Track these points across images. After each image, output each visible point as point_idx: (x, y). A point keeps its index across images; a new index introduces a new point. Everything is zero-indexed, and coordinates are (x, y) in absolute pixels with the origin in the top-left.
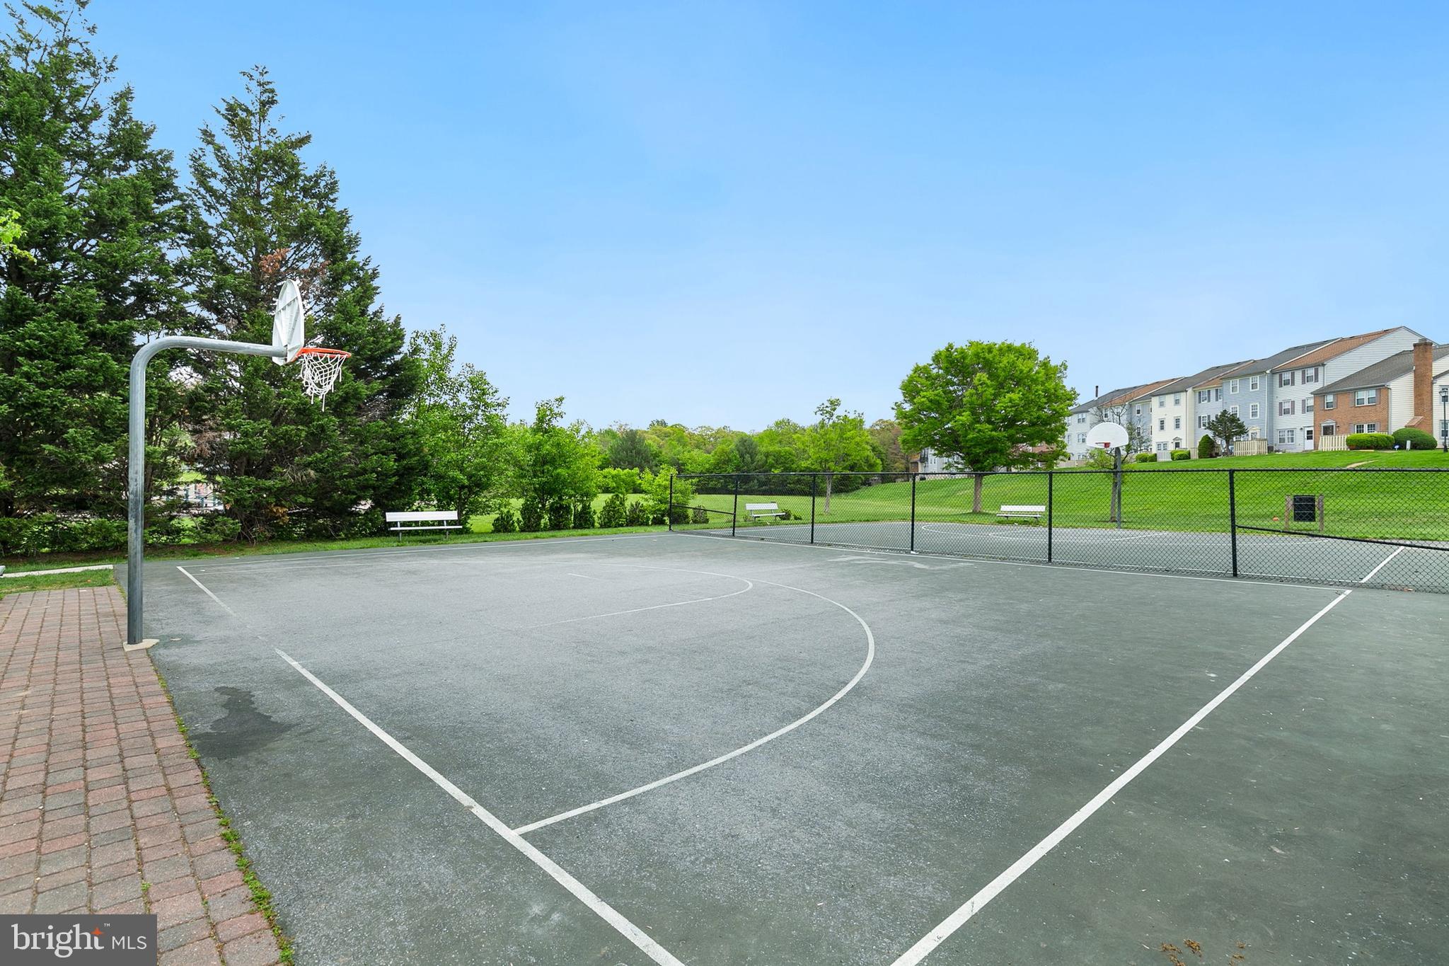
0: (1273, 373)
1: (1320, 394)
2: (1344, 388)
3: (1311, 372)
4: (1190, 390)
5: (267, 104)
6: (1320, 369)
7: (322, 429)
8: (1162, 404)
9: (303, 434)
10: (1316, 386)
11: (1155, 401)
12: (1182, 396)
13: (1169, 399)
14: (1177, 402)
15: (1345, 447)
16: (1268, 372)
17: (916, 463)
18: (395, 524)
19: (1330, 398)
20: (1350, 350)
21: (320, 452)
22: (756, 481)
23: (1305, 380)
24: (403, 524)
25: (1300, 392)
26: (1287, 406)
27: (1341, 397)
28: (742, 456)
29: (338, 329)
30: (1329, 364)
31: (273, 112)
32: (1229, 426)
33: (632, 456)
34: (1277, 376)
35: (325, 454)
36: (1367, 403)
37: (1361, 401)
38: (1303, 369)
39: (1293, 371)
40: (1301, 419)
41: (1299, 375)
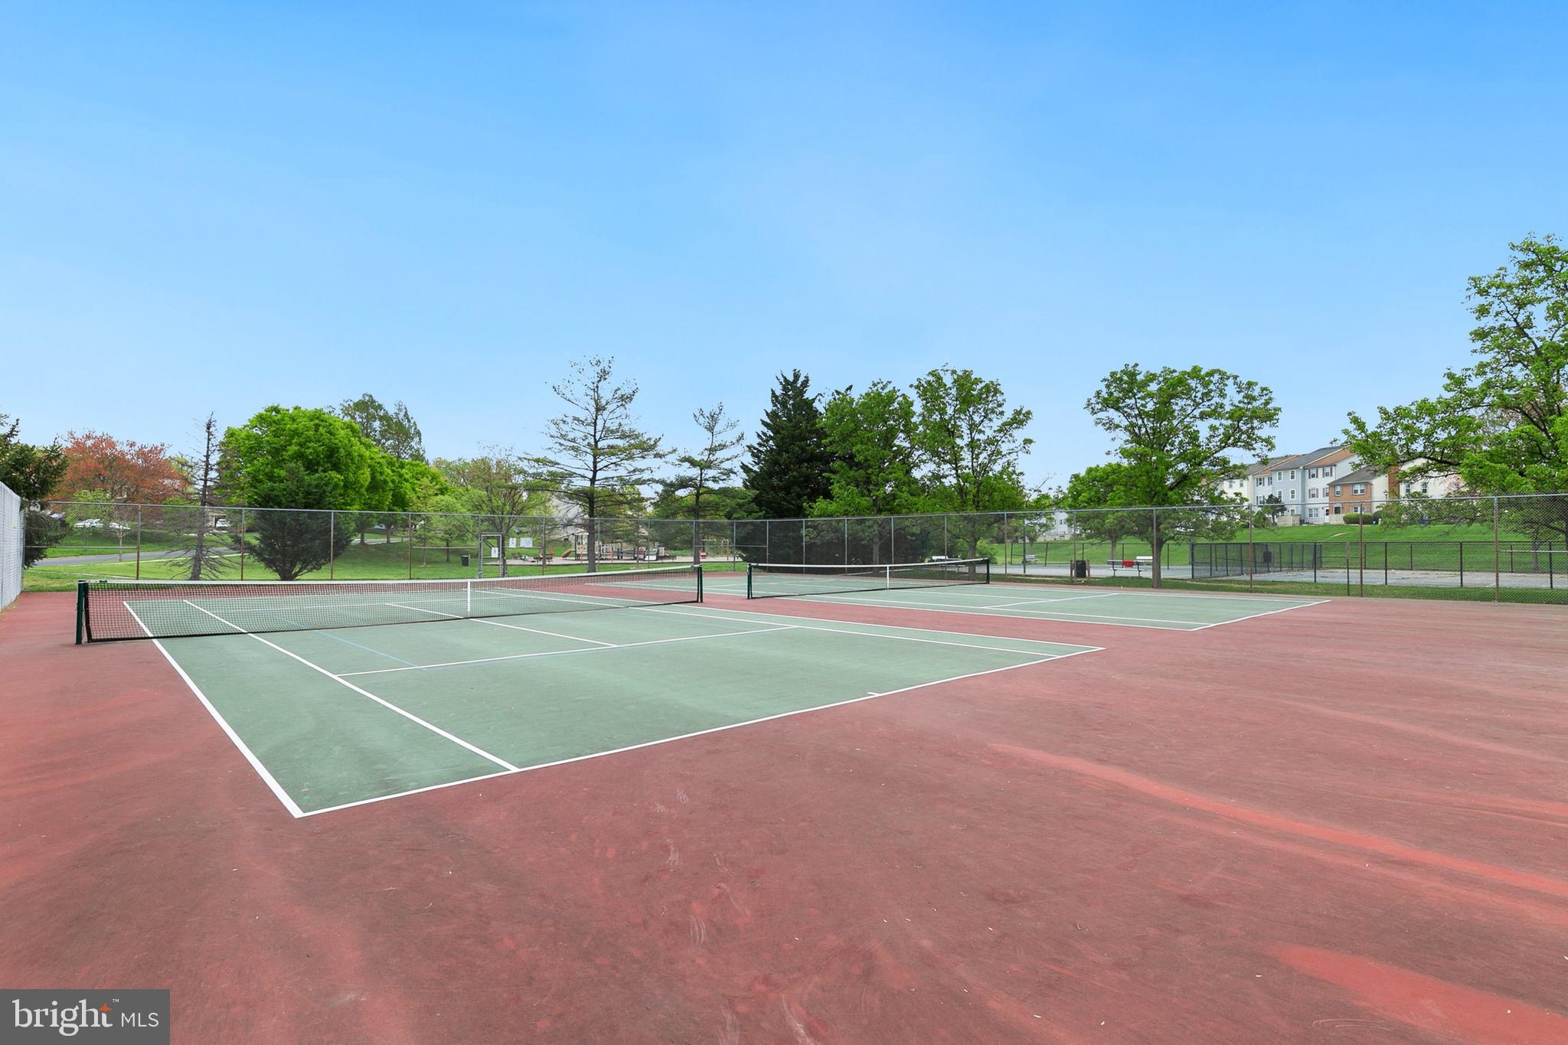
0: (1304, 469)
1: (1332, 485)
2: (1346, 482)
3: (1328, 470)
4: (1249, 477)
6: (1333, 467)
10: (1330, 480)
12: (1246, 481)
15: (1345, 522)
16: (1300, 465)
19: (1338, 489)
23: (1324, 474)
25: (1321, 483)
26: (1315, 492)
27: (1345, 488)
30: (1339, 465)
32: (1275, 505)
34: (1307, 471)
36: (1359, 493)
37: (1356, 491)
38: (1323, 467)
39: (1317, 467)
40: (1322, 501)
41: (1320, 471)
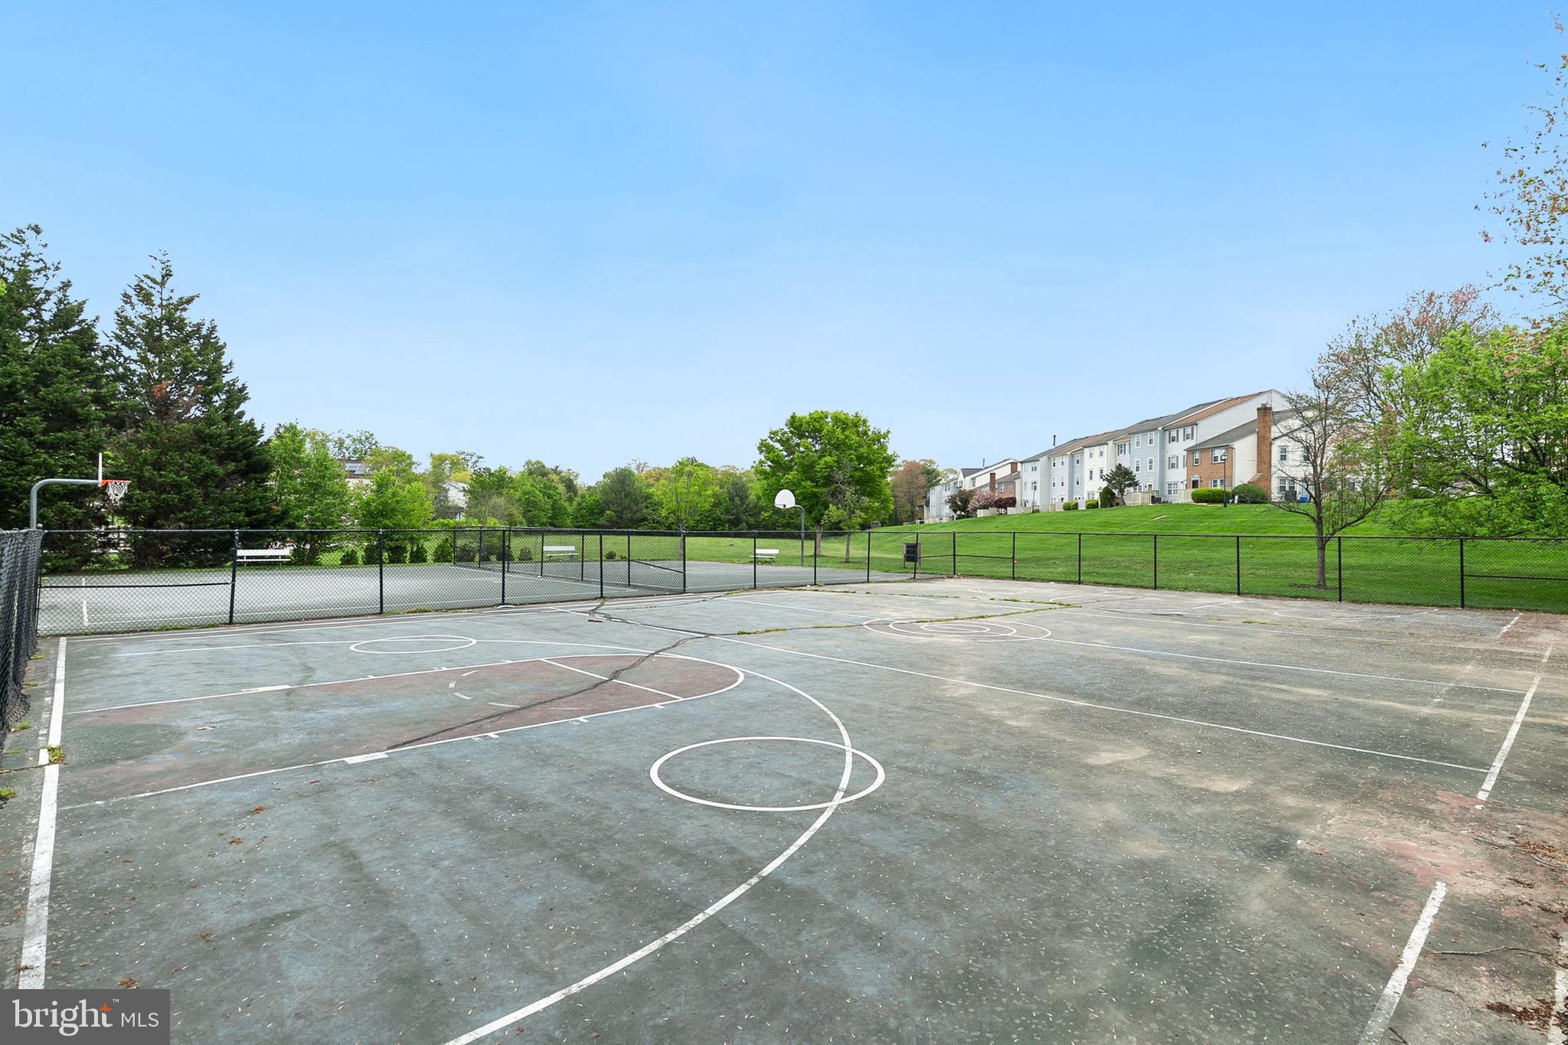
0: (1164, 430)
1: (1191, 451)
2: (1205, 448)
3: (1189, 430)
4: (1111, 443)
5: (168, 275)
6: (1195, 427)
7: (189, 497)
8: (1091, 455)
9: (176, 500)
10: (1191, 443)
11: (1086, 451)
12: (1104, 448)
13: (1096, 450)
14: (1101, 454)
15: (1190, 501)
16: (1160, 429)
17: (922, 506)
18: (242, 557)
19: (1197, 456)
20: (1222, 411)
21: (188, 511)
22: (744, 524)
23: (1187, 437)
24: (248, 557)
25: (1178, 449)
26: (1174, 461)
27: (1204, 454)
28: (732, 499)
29: (202, 432)
30: (1201, 424)
31: (170, 283)
32: (1122, 478)
33: (621, 498)
34: (1167, 432)
35: (192, 513)
36: (1219, 461)
37: (1216, 458)
38: (1184, 426)
39: (1177, 428)
40: (1179, 475)
41: (1181, 431)
